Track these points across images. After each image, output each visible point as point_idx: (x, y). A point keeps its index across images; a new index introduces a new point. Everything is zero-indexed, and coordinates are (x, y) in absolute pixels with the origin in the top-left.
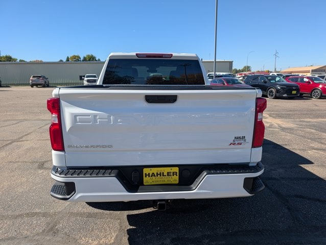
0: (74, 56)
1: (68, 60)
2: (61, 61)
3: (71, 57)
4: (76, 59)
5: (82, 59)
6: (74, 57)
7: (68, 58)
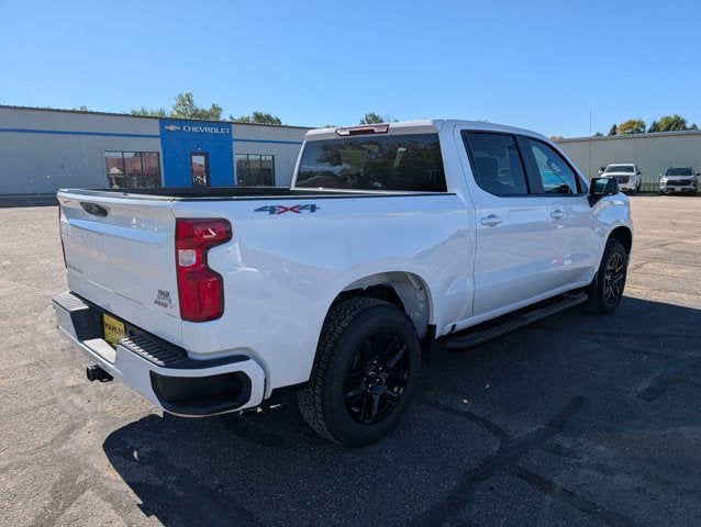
0: (631, 122)
1: (613, 132)
2: (598, 135)
3: (622, 126)
4: (635, 128)
5: (647, 129)
6: (631, 124)
7: (615, 127)
